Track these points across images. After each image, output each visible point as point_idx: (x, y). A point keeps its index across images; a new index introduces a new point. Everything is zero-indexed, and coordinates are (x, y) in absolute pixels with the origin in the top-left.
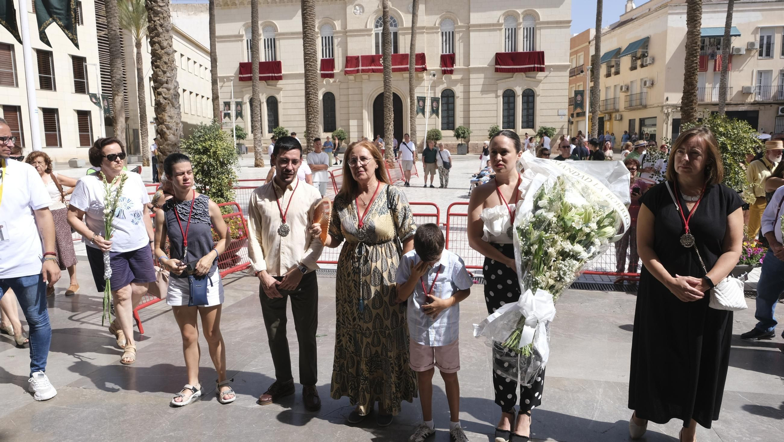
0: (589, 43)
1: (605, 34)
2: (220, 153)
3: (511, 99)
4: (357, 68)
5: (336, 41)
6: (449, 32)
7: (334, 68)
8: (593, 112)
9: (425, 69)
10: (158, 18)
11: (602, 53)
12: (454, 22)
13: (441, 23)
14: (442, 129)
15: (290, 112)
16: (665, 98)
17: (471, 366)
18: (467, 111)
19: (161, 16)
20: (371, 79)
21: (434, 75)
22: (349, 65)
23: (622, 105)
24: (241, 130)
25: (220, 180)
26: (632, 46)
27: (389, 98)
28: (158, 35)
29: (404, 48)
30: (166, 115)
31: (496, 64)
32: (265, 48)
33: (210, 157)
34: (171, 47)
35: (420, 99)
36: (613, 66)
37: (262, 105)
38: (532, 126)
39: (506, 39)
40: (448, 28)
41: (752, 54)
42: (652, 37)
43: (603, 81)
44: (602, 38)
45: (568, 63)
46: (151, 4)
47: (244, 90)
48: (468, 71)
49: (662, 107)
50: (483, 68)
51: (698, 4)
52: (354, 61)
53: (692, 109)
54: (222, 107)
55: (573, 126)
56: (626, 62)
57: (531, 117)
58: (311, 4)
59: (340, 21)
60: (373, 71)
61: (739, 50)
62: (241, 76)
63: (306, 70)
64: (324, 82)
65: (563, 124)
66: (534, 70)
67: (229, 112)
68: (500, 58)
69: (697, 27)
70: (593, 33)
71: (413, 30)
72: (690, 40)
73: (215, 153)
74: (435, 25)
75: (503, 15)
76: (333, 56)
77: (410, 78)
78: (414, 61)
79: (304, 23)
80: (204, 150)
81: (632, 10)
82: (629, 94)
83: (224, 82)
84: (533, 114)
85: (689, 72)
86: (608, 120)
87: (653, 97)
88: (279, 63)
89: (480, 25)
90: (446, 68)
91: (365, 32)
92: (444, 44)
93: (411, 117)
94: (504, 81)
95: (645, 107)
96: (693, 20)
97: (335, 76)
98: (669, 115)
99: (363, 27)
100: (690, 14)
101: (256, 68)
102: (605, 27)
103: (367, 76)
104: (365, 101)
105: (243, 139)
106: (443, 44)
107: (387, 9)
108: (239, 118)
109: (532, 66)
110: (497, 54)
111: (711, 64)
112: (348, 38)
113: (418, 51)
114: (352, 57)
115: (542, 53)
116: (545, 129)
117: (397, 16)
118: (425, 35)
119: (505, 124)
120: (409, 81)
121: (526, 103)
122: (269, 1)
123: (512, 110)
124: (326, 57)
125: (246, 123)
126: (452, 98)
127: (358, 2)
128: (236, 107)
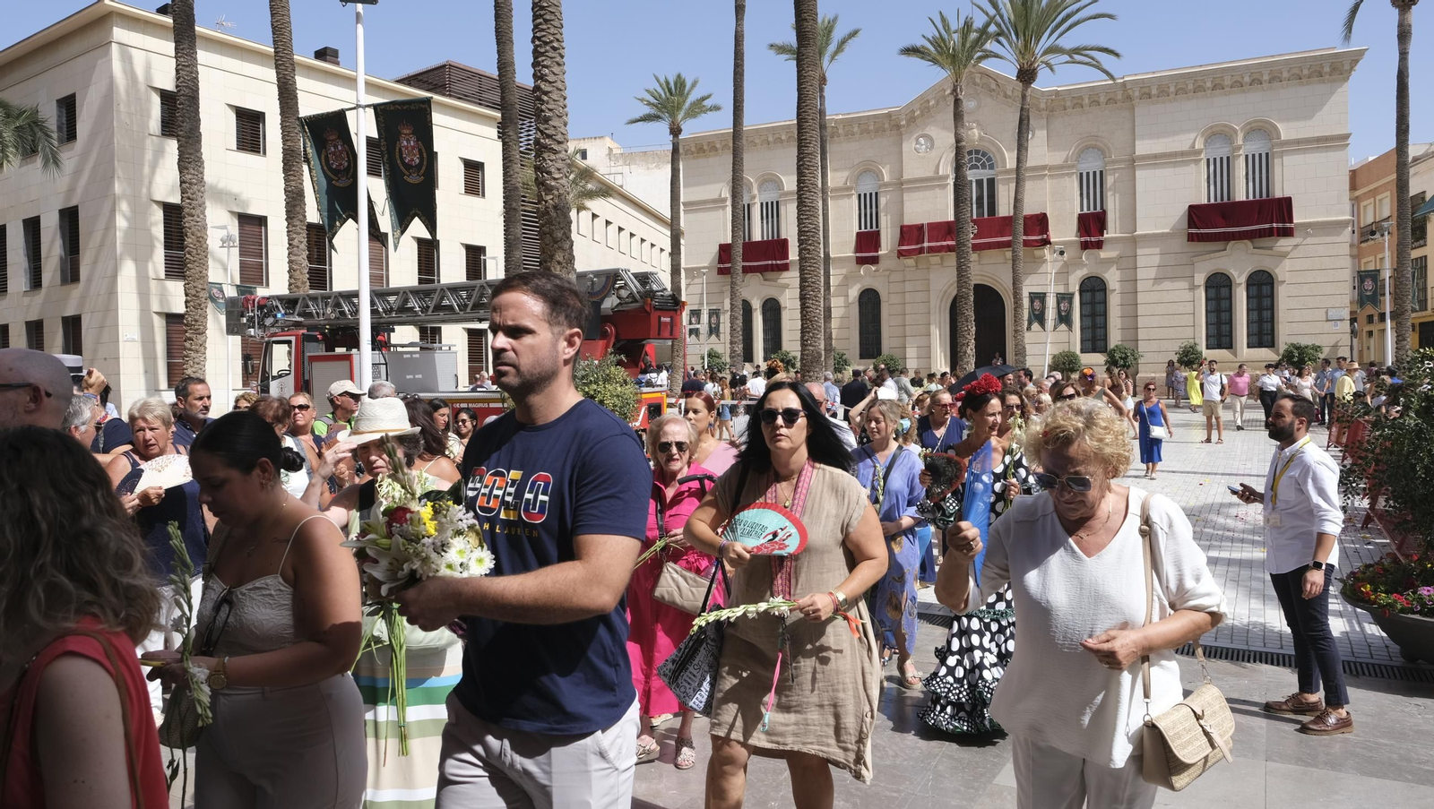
1: (1424, 160)
3: (1224, 291)
4: (919, 246)
5: (883, 201)
6: (1095, 173)
7: (880, 246)
9: (1046, 242)
11: (1428, 197)
12: (1103, 152)
13: (1077, 158)
14: (1082, 351)
18: (1132, 316)
19: (556, 192)
20: (945, 264)
21: (1062, 253)
22: (905, 241)
24: (718, 357)
27: (967, 298)
29: (1004, 208)
31: (1190, 227)
32: (762, 219)
34: (568, 238)
35: (1036, 298)
37: (754, 315)
38: (1271, 344)
39: (1209, 177)
40: (1091, 165)
44: (1412, 165)
45: (1348, 217)
46: (543, 176)
47: (724, 288)
48: (1134, 241)
50: (1163, 233)
52: (916, 234)
54: (686, 319)
55: (1372, 340)
57: (1267, 326)
59: (888, 166)
60: (950, 249)
62: (722, 266)
64: (862, 273)
65: (1338, 336)
66: (1271, 235)
67: (697, 326)
68: (1197, 215)
71: (1019, 174)
74: (1065, 161)
75: (1203, 134)
76: (877, 227)
77: (1013, 261)
78: (1021, 228)
83: (693, 278)
84: (1272, 320)
88: (786, 241)
89: (1156, 157)
90: (1088, 239)
91: (934, 181)
92: (1085, 194)
93: (1016, 331)
94: (1207, 256)
97: (881, 261)
99: (931, 174)
103: (938, 258)
104: (934, 302)
106: (1081, 194)
107: (964, 143)
108: (714, 336)
109: (1267, 226)
110: (1190, 206)
112: (906, 196)
113: (1030, 208)
114: (910, 227)
115: (1288, 201)
116: (1298, 348)
117: (993, 149)
118: (1048, 182)
119: (1213, 341)
120: (1013, 265)
121: (1255, 297)
122: (771, 139)
123: (1225, 311)
124: (866, 228)
125: (722, 345)
126: (1102, 293)
127: (923, 130)
128: (710, 318)
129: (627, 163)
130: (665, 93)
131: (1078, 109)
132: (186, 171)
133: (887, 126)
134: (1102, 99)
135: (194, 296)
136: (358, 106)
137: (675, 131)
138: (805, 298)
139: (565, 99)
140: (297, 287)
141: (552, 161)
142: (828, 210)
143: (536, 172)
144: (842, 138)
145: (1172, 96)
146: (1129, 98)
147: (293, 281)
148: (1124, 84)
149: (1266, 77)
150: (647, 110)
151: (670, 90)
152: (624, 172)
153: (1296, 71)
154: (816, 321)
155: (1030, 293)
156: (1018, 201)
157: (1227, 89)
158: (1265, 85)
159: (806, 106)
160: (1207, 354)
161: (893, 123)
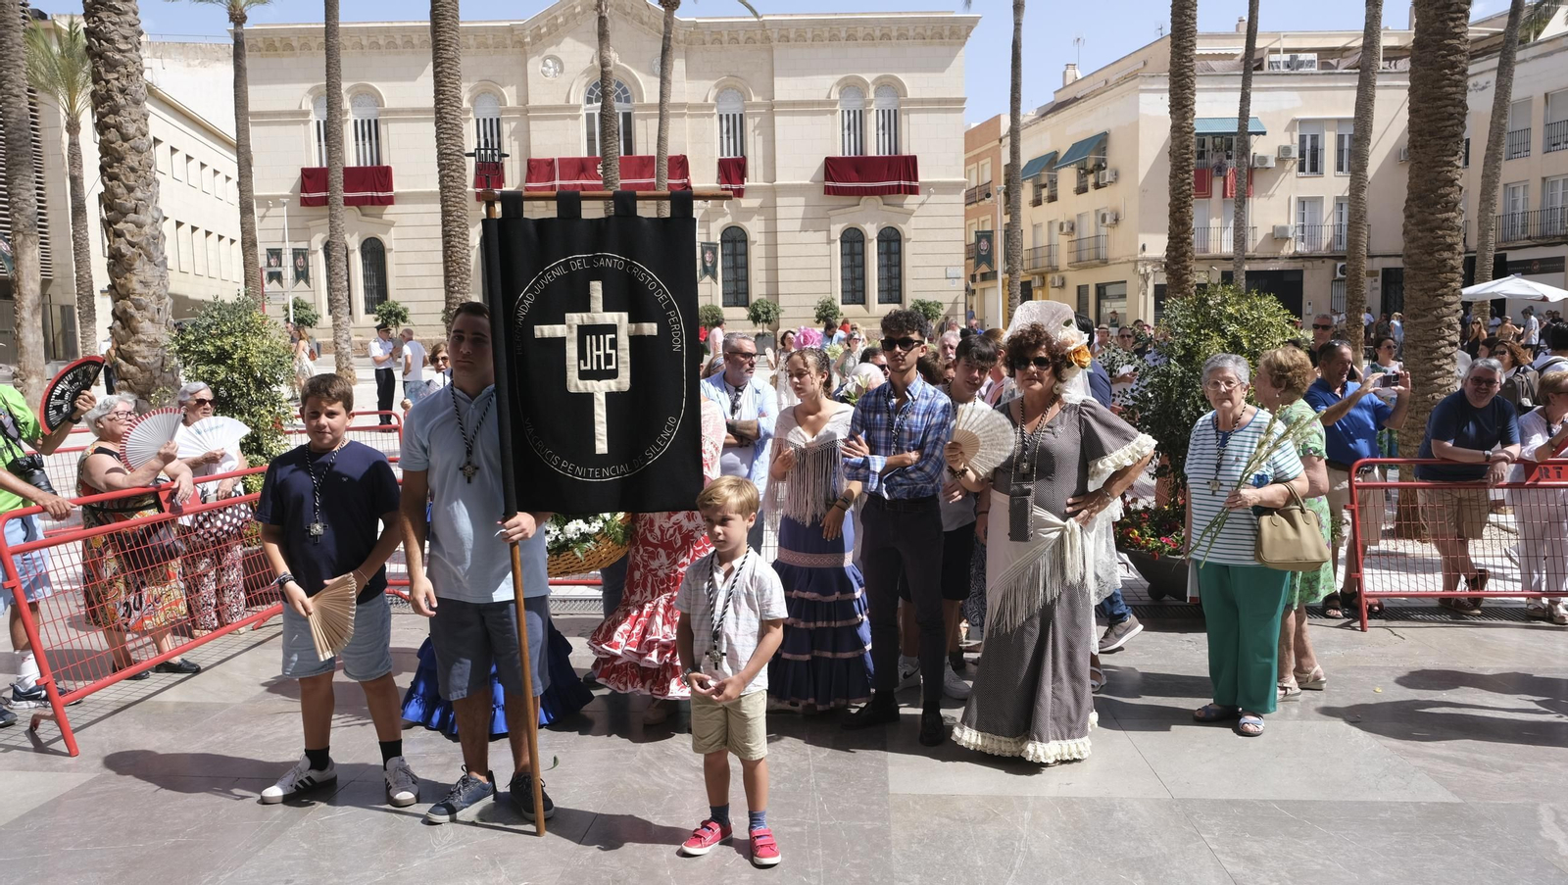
0: (1001, 141)
1: (1028, 126)
2: (255, 360)
3: (858, 247)
4: (550, 184)
5: (506, 128)
6: (734, 116)
7: (503, 181)
8: (1011, 272)
9: (687, 187)
10: (116, 76)
11: (1024, 161)
12: (744, 96)
13: (717, 98)
14: (724, 305)
15: (411, 270)
16: (1140, 246)
17: (779, 783)
18: (773, 270)
22: (534, 177)
23: (1063, 259)
24: (306, 308)
25: (254, 416)
26: (1079, 148)
28: (115, 110)
29: (644, 146)
30: (134, 278)
31: (826, 179)
32: (357, 140)
33: (232, 369)
34: (144, 135)
36: (1045, 186)
37: (351, 256)
38: (898, 299)
39: (843, 130)
40: (733, 108)
41: (1288, 167)
42: (1112, 132)
43: (1028, 214)
44: (1023, 134)
45: (962, 179)
46: (100, 44)
47: (310, 224)
48: (773, 192)
49: (1136, 262)
50: (802, 186)
51: (1188, 77)
52: (545, 169)
53: (1186, 268)
54: (262, 261)
55: (975, 298)
56: (1067, 178)
57: (895, 282)
58: (450, 54)
59: (514, 88)
61: (1264, 159)
62: (306, 195)
63: (443, 187)
65: (956, 294)
66: (899, 192)
67: (279, 269)
68: (834, 168)
69: (1187, 119)
70: (1006, 123)
71: (663, 110)
72: (1177, 142)
73: (243, 360)
74: (706, 100)
75: (838, 84)
76: (500, 156)
78: (665, 170)
79: (437, 92)
80: (218, 356)
81: (1076, 81)
82: (1075, 237)
83: (268, 208)
84: (899, 276)
85: (1178, 199)
86: (1039, 288)
87: (1118, 245)
88: (388, 171)
89: (794, 104)
90: (729, 186)
91: (566, 111)
92: (725, 136)
94: (842, 211)
95: (1105, 262)
96: (1181, 105)
98: (1148, 278)
99: (562, 102)
100: (1176, 94)
101: (337, 179)
102: (1028, 112)
105: (310, 325)
106: (722, 137)
107: (609, 67)
108: (302, 282)
109: (896, 183)
110: (828, 159)
111: (1217, 185)
112: (531, 123)
113: (673, 151)
114: (539, 161)
115: (914, 159)
116: (922, 304)
117: (630, 81)
118: (687, 120)
119: (849, 297)
121: (885, 254)
122: (364, 42)
124: (486, 157)
125: (317, 293)
126: (743, 244)
127: (551, 50)
128: (295, 259)
129: (159, 54)
131: (717, 46)
133: (508, 42)
134: (741, 37)
137: (238, 18)
145: (809, 42)
146: (768, 39)
148: (763, 24)
149: (895, 34)
153: (920, 30)
156: (661, 140)
157: (860, 41)
158: (894, 41)
160: (842, 308)
161: (516, 38)
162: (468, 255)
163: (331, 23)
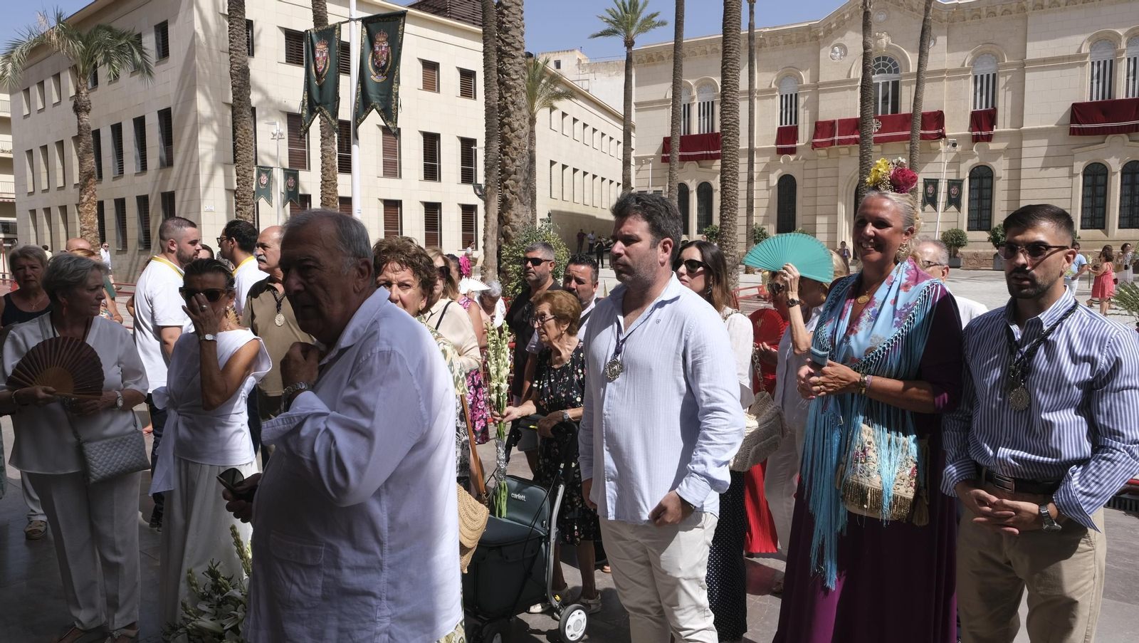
3: (1100, 179)
4: (831, 139)
5: (801, 101)
6: (988, 76)
7: (797, 139)
9: (942, 136)
10: (510, 94)
12: (997, 58)
13: (973, 63)
14: (969, 229)
18: (1015, 200)
19: (514, 91)
20: (852, 154)
21: (954, 145)
22: (819, 134)
28: (508, 115)
29: (906, 107)
31: (1071, 123)
32: (699, 116)
35: (930, 183)
37: (691, 195)
39: (1092, 79)
40: (986, 69)
46: (503, 77)
48: (1020, 136)
50: (1047, 128)
52: (828, 129)
58: (732, 56)
59: (808, 71)
60: (856, 141)
62: (665, 155)
64: (781, 161)
68: (1079, 112)
71: (919, 77)
74: (963, 65)
75: (1089, 39)
76: (796, 123)
77: (912, 151)
78: (919, 123)
83: (642, 165)
89: (1044, 61)
90: (979, 133)
92: (978, 94)
94: (1087, 148)
97: (798, 152)
99: (844, 78)
103: (847, 149)
104: (842, 186)
106: (975, 94)
110: (1073, 104)
112: (821, 96)
113: (928, 106)
114: (824, 123)
117: (899, 56)
118: (945, 82)
119: (1088, 222)
120: (911, 155)
121: (1128, 184)
122: (708, 49)
123: (1100, 196)
124: (786, 124)
126: (989, 180)
127: (839, 40)
129: (593, 71)
130: (622, 13)
131: (976, 20)
132: (235, 77)
133: (807, 37)
134: (999, 11)
135: (243, 175)
136: (351, 20)
137: (629, 44)
138: (725, 181)
139: (522, 12)
140: (328, 170)
141: (510, 64)
142: (753, 108)
143: (498, 74)
144: (769, 48)
146: (1024, 9)
147: (324, 165)
150: (606, 27)
151: (625, 9)
152: (590, 78)
154: (733, 200)
155: (924, 179)
156: (917, 101)
159: (731, 18)
161: (812, 34)
162: (736, 194)
163: (678, 40)
